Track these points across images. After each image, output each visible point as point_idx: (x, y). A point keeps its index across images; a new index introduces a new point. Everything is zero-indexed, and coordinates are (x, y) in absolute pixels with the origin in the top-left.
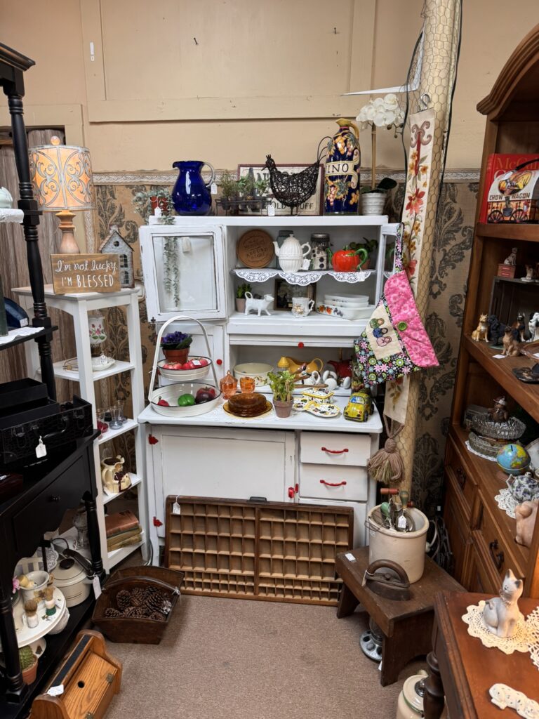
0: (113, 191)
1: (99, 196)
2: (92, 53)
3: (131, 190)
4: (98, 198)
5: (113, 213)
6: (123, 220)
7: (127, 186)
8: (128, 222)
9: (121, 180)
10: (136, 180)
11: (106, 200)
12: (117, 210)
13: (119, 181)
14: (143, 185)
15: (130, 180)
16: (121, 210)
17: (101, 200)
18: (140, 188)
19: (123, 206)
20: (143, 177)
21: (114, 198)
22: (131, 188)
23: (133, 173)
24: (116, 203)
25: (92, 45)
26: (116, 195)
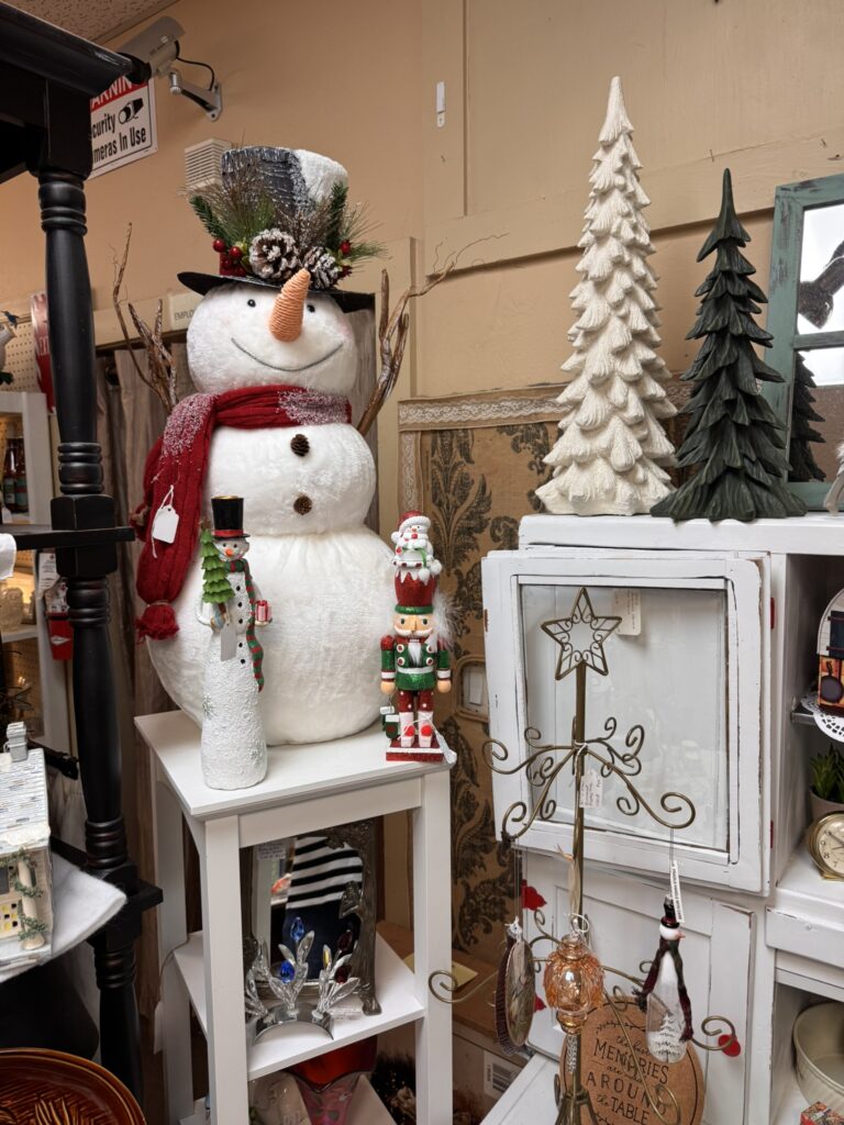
0: (466, 443)
1: (436, 456)
2: (440, 107)
3: (510, 439)
4: (434, 462)
5: (464, 497)
6: (486, 516)
7: (501, 429)
8: (498, 519)
9: (488, 413)
10: (525, 412)
11: (451, 465)
12: (474, 490)
13: (483, 416)
14: (541, 424)
15: (510, 412)
16: (484, 488)
17: (439, 467)
18: (534, 431)
19: (488, 479)
20: (542, 402)
21: (469, 460)
22: (510, 434)
23: (516, 394)
24: (474, 472)
25: (441, 88)
26: (475, 453)
